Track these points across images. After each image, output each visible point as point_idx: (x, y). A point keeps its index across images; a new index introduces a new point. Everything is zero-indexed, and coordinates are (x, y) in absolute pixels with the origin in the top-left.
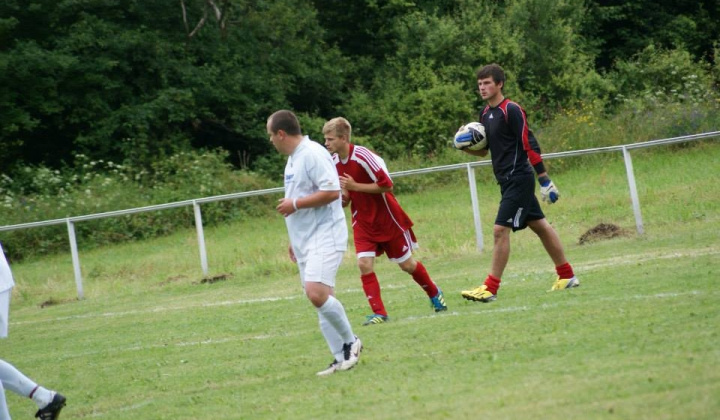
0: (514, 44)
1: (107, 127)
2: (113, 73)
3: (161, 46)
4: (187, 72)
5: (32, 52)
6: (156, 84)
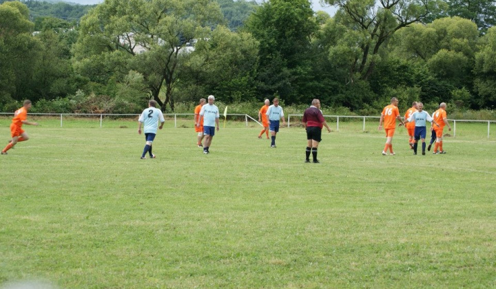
0: (407, 96)
1: (328, 99)
2: (330, 89)
3: (340, 86)
4: (344, 91)
5: (316, 83)
6: (338, 92)
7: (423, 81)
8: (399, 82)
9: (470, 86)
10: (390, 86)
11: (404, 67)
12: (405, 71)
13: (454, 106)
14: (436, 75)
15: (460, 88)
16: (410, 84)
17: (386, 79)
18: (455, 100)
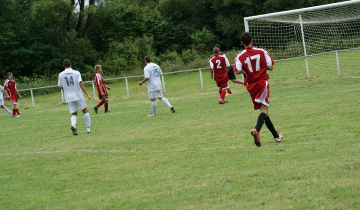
0: (137, 50)
1: (40, 67)
2: (42, 55)
3: (53, 49)
4: (59, 55)
5: (23, 50)
6: (52, 57)
7: (155, 27)
8: (127, 34)
9: (212, 26)
10: (116, 40)
11: (130, 15)
12: (132, 19)
13: (194, 51)
14: (170, 19)
15: (201, 30)
16: (139, 33)
17: (109, 33)
18: (196, 44)
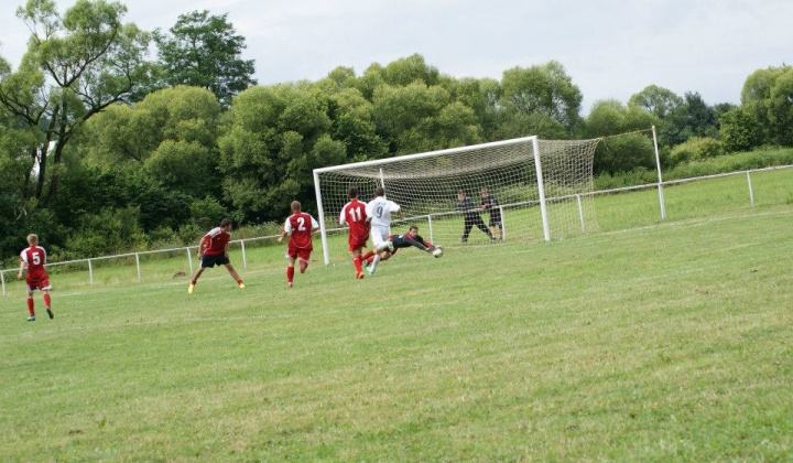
6: (5, 235)
7: (141, 195)
8: (104, 203)
9: (218, 193)
10: (89, 211)
11: (109, 178)
12: (109, 184)
13: (196, 227)
14: (161, 183)
15: (203, 198)
16: (121, 203)
17: (81, 201)
18: (197, 218)
